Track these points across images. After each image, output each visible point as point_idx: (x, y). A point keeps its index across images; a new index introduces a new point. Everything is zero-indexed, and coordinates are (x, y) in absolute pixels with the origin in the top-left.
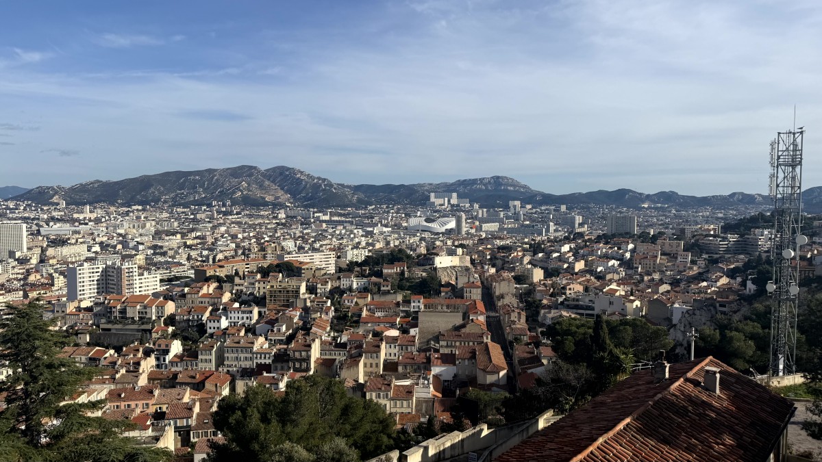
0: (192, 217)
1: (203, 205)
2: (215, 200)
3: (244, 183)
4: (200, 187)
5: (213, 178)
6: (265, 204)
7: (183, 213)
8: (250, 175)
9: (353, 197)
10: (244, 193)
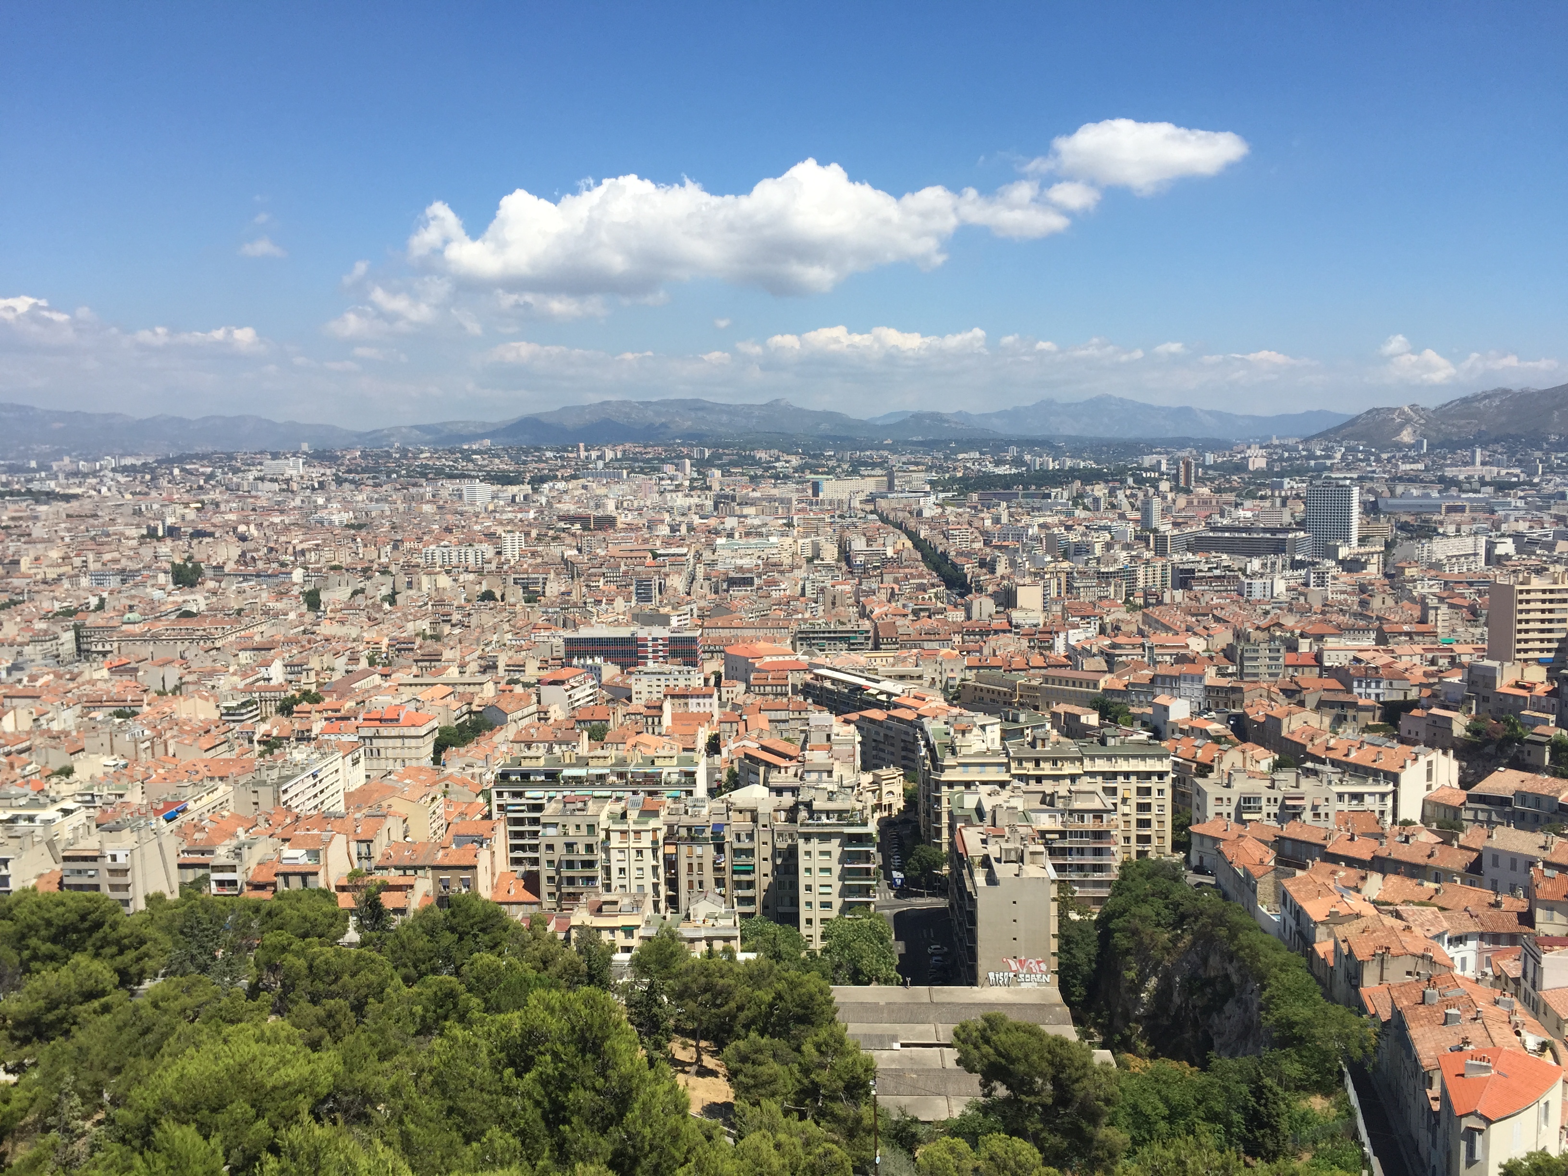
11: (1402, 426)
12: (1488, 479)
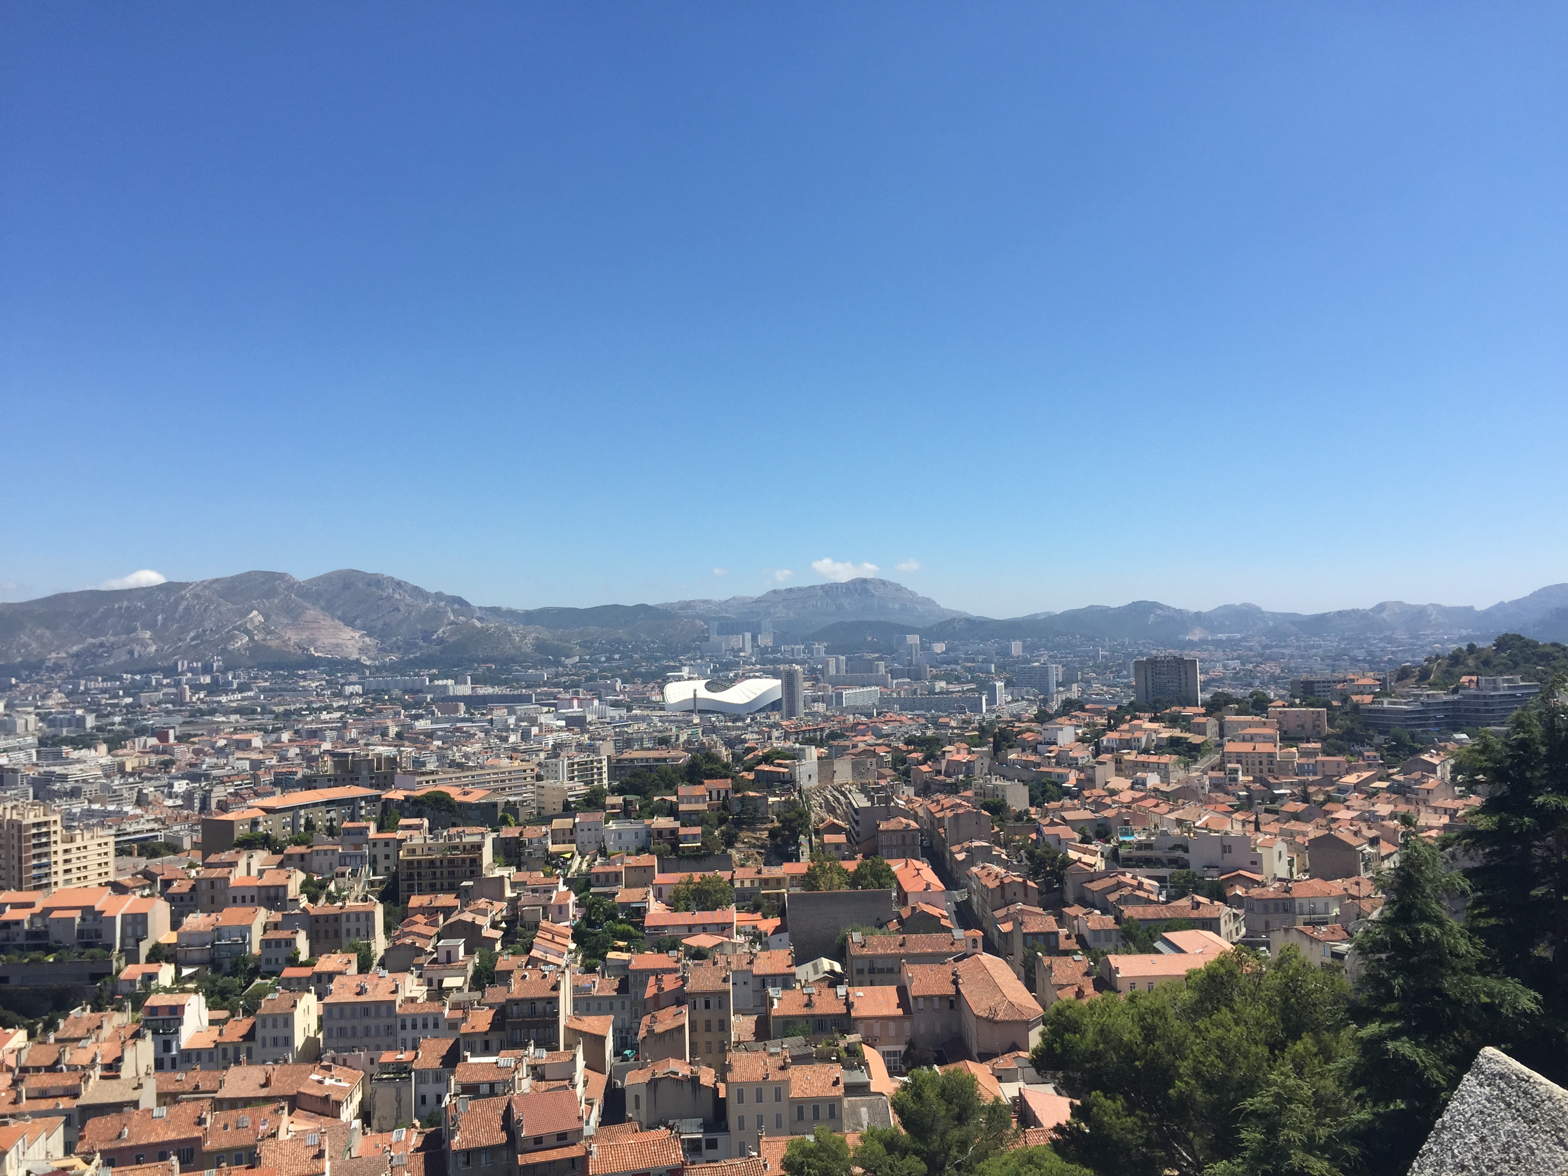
0: (129, 700)
1: (154, 671)
2: (183, 659)
3: (255, 612)
4: (146, 627)
5: (177, 603)
6: (312, 663)
7: (104, 691)
8: (270, 593)
9: (525, 637)
10: (256, 638)
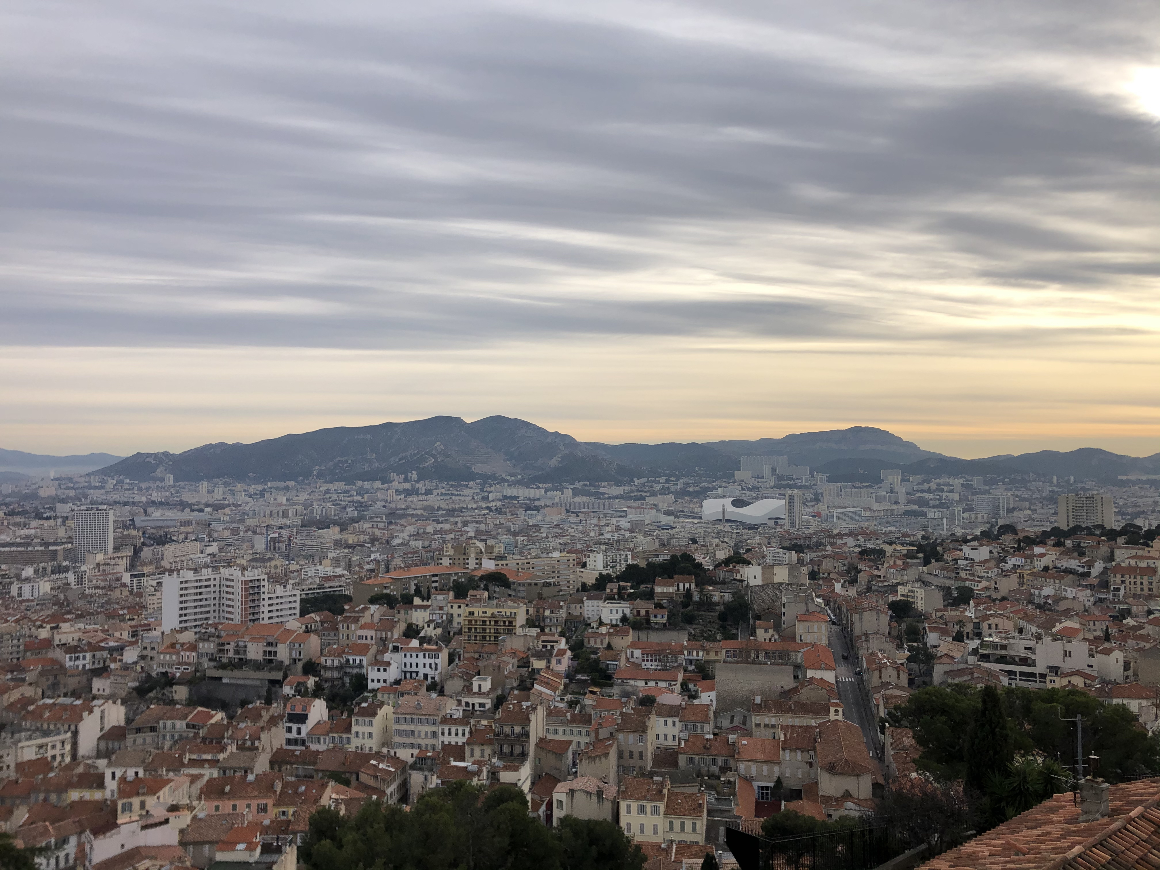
1: (376, 480)
2: (393, 472)
3: (438, 443)
4: (372, 451)
5: (392, 436)
6: (471, 477)
8: (449, 432)
9: (610, 464)
10: (439, 460)
11: (157, 466)
12: (211, 503)
